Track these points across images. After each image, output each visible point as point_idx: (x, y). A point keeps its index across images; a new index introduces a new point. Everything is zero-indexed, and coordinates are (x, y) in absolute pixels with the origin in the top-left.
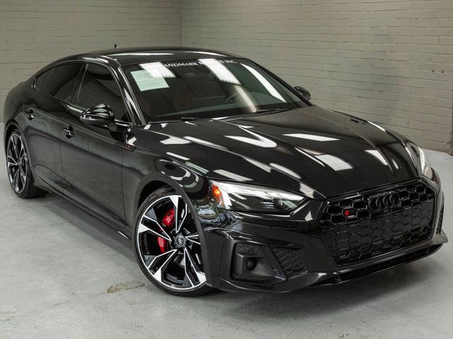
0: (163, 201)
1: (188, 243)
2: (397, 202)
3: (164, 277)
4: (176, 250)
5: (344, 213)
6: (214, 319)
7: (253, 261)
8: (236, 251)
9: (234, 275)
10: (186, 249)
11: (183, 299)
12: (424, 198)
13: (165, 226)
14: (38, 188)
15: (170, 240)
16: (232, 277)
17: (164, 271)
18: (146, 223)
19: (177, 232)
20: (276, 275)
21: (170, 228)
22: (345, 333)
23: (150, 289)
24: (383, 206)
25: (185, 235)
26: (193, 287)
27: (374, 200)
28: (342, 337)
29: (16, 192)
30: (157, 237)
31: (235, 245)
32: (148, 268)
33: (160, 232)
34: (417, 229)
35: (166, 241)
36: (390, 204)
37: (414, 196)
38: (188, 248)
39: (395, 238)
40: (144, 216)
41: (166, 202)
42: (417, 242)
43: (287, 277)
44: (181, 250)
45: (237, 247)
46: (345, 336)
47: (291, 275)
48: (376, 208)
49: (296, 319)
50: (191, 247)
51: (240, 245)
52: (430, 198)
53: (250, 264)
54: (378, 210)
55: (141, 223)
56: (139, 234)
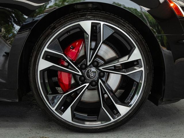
4: (87, 84)
10: (102, 81)
15: (80, 74)
17: (74, 108)
26: (113, 120)
32: (53, 109)
50: (104, 79)
55: (42, 58)
56: (40, 71)
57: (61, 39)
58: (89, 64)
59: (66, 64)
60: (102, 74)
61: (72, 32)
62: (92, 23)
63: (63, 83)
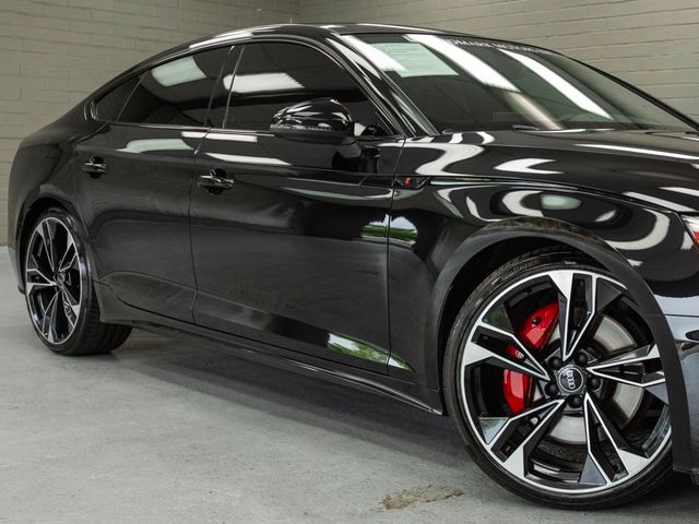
0: (528, 288)
4: (561, 401)
10: (587, 398)
14: (116, 325)
15: (545, 377)
18: (484, 339)
26: (610, 484)
29: (49, 345)
32: (488, 448)
33: (520, 359)
40: (479, 323)
55: (472, 340)
56: (466, 366)
57: (512, 304)
58: (565, 358)
59: (520, 355)
60: (594, 381)
61: (534, 290)
62: (574, 274)
63: (512, 395)
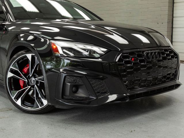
0: (22, 58)
1: (37, 82)
2: (160, 56)
3: (23, 103)
4: (30, 87)
5: (131, 59)
6: (51, 124)
7: (76, 87)
8: (66, 81)
9: (64, 96)
10: (36, 86)
11: (34, 115)
12: (173, 57)
13: (24, 73)
15: (27, 81)
16: (63, 98)
17: (23, 99)
18: (12, 71)
19: (30, 76)
20: (90, 96)
21: (26, 75)
22: (133, 130)
23: (15, 111)
24: (153, 58)
25: (35, 77)
26: (40, 107)
27: (148, 54)
28: (132, 131)
30: (19, 80)
31: (65, 77)
32: (13, 98)
33: (21, 77)
34: (169, 74)
35: (24, 82)
36: (156, 57)
37: (168, 55)
38: (37, 85)
39: (159, 77)
40: (11, 67)
41: (24, 59)
42: (169, 81)
43: (97, 97)
44: (33, 86)
45: (66, 79)
46: (133, 131)
47: (99, 96)
48: (149, 58)
49: (102, 123)
50: (39, 85)
51: (68, 77)
52: (176, 58)
53: (74, 89)
54: (150, 60)
55: (10, 72)
56: (8, 78)
62: (32, 55)
